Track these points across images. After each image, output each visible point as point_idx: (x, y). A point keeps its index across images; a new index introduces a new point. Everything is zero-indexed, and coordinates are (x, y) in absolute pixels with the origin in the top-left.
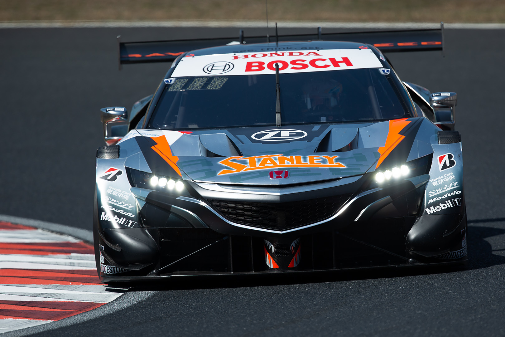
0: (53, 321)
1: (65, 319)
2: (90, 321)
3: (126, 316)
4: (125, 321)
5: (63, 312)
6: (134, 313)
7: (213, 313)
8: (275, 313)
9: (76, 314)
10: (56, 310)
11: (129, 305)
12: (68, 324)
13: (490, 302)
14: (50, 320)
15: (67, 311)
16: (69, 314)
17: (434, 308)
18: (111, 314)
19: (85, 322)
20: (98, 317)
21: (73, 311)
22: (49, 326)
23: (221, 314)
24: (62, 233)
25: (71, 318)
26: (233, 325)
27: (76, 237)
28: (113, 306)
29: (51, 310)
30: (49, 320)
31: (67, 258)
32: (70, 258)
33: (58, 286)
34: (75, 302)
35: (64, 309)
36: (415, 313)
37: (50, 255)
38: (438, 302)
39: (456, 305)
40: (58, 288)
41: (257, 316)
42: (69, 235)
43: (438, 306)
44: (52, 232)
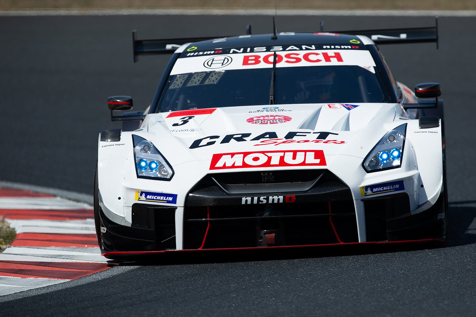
0: (70, 280)
1: (81, 278)
2: (104, 280)
4: (135, 280)
5: (80, 272)
6: (144, 273)
8: (271, 273)
9: (92, 274)
10: (73, 270)
12: (84, 283)
13: (467, 262)
14: (68, 279)
15: (83, 271)
16: (85, 274)
17: (416, 269)
19: (99, 281)
20: (111, 276)
21: (88, 271)
22: (67, 285)
24: (78, 201)
25: (87, 277)
26: (233, 284)
29: (69, 270)
30: (66, 279)
31: (83, 223)
32: (86, 223)
33: (75, 248)
34: (90, 262)
35: (81, 269)
36: (398, 273)
37: (68, 220)
38: (419, 263)
39: (435, 266)
40: (75, 250)
41: (255, 276)
42: (85, 202)
43: (419, 266)
44: (70, 199)
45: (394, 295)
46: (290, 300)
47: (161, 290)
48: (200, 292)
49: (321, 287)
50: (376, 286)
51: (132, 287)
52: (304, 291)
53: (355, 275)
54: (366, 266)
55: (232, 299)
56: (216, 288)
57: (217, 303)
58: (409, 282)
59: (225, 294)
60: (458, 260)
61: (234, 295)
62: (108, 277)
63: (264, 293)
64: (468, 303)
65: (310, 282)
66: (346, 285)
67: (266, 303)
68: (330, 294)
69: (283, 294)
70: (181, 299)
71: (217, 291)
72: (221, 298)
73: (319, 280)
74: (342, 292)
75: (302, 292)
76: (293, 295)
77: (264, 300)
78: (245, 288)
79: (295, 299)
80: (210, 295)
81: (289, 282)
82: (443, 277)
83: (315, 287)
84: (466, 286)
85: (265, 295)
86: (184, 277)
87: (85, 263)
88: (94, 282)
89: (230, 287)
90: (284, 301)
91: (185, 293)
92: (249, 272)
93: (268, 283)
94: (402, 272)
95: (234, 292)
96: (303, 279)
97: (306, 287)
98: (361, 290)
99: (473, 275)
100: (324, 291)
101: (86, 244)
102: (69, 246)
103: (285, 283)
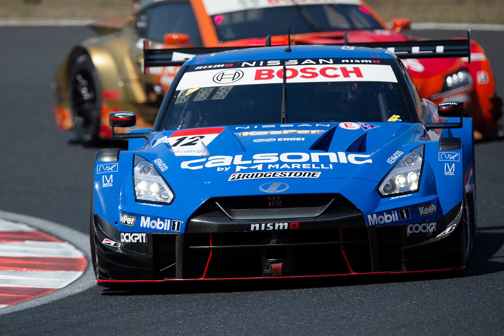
0: (7, 305)
1: (19, 303)
2: (43, 306)
3: (78, 301)
4: (76, 306)
5: (17, 298)
6: (85, 298)
7: (160, 298)
8: (220, 299)
9: (30, 299)
10: (11, 295)
11: (81, 290)
12: (22, 309)
13: (425, 288)
14: (5, 304)
15: (21, 296)
16: (23, 299)
17: (371, 295)
18: (63, 299)
19: (38, 306)
20: (50, 302)
21: (26, 296)
22: (4, 311)
23: (168, 299)
24: (16, 222)
25: (25, 303)
26: (180, 310)
27: (30, 226)
28: (65, 292)
29: (6, 295)
30: (3, 304)
31: (21, 246)
32: (25, 246)
33: (12, 272)
34: (29, 287)
35: (18, 294)
36: (353, 299)
37: (5, 242)
38: (375, 289)
39: (392, 292)
40: (13, 274)
41: (202, 302)
42: (23, 223)
43: (375, 292)
44: (7, 220)
45: (349, 322)
46: (240, 328)
47: (104, 317)
48: (144, 319)
49: (272, 314)
50: (329, 313)
51: (73, 313)
52: (254, 317)
53: (308, 301)
54: (320, 292)
55: (179, 326)
56: (161, 314)
57: (162, 330)
58: (365, 308)
59: (171, 320)
60: (416, 285)
61: (180, 322)
62: (47, 303)
63: (212, 319)
64: (426, 331)
65: (260, 309)
66: (299, 312)
67: (214, 330)
68: (282, 321)
69: (232, 321)
70: (124, 325)
71: (162, 317)
72: (167, 325)
73: (270, 306)
74: (294, 320)
75: (252, 319)
76: (242, 322)
77: (212, 327)
78: (192, 314)
79: (244, 327)
80: (155, 322)
81: (238, 308)
82: (401, 304)
83: (265, 314)
84: (424, 314)
85: (214, 322)
86: (128, 303)
87: (23, 288)
88: (33, 308)
89: (176, 314)
90: (233, 328)
91: (128, 319)
92: (196, 298)
93: (217, 309)
94: (358, 298)
95: (181, 319)
96: (254, 305)
97: (256, 314)
98: (314, 318)
99: (431, 301)
100: (275, 319)
101: (24, 267)
102: (6, 270)
103: (235, 309)
